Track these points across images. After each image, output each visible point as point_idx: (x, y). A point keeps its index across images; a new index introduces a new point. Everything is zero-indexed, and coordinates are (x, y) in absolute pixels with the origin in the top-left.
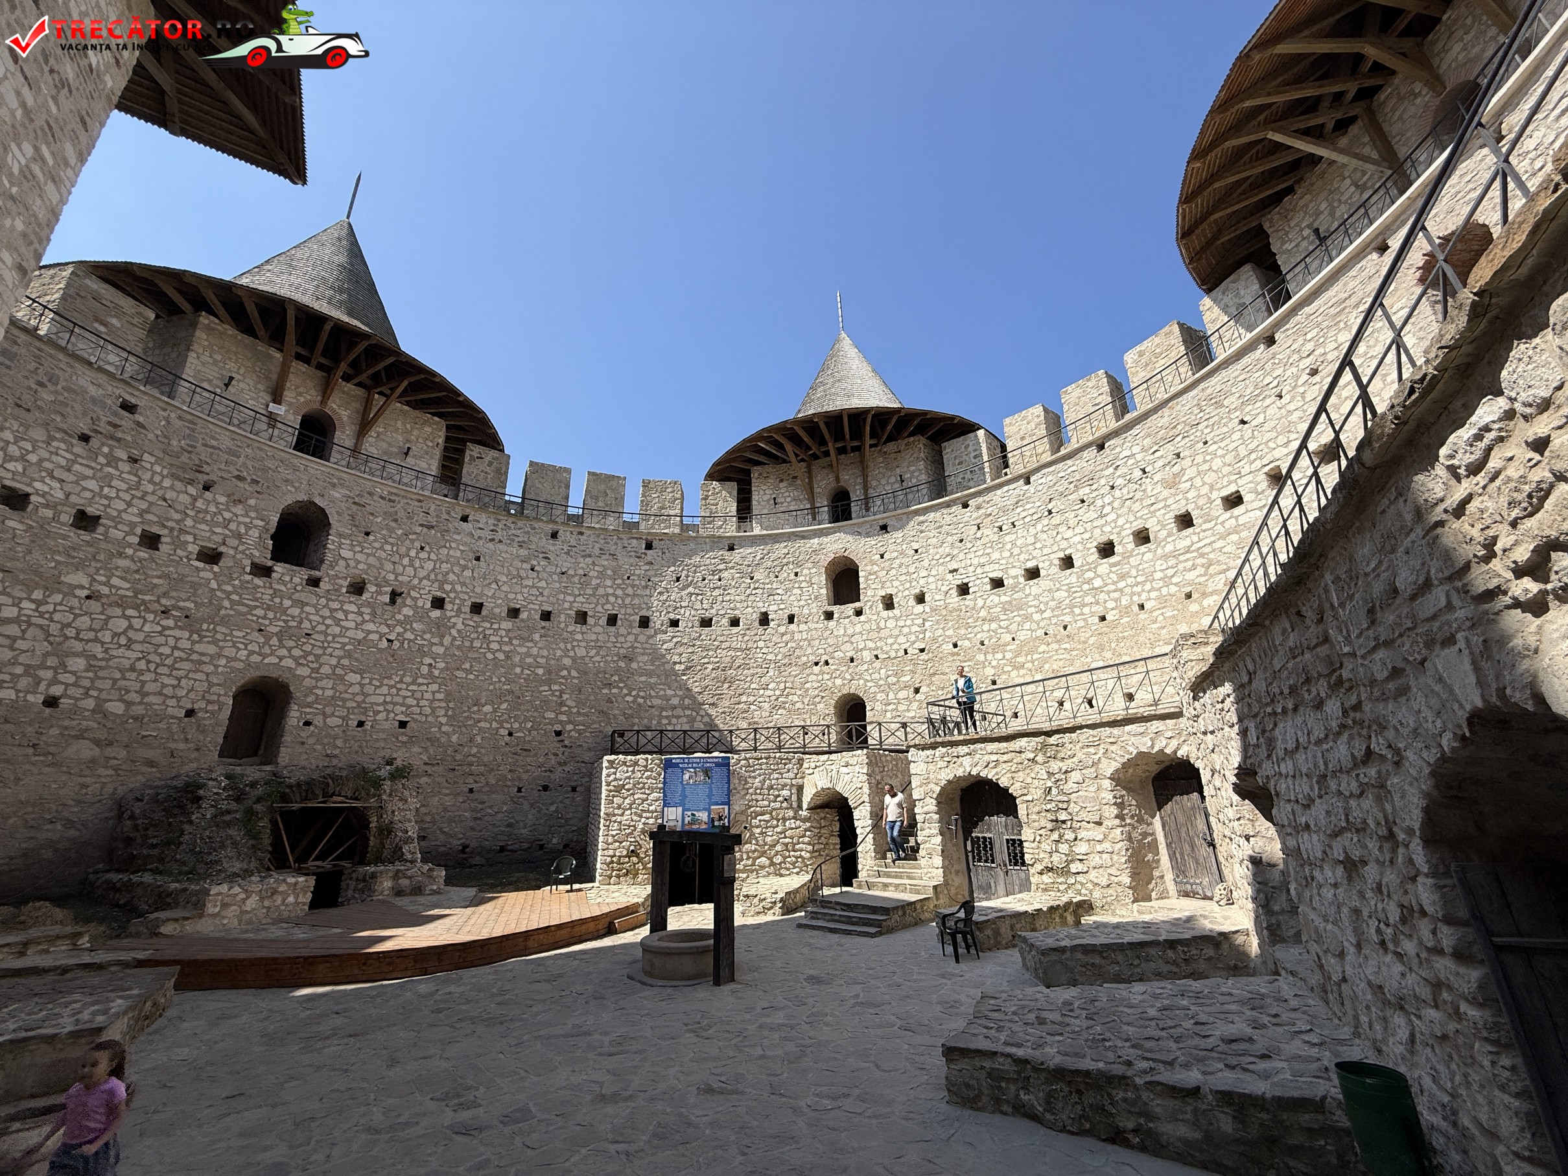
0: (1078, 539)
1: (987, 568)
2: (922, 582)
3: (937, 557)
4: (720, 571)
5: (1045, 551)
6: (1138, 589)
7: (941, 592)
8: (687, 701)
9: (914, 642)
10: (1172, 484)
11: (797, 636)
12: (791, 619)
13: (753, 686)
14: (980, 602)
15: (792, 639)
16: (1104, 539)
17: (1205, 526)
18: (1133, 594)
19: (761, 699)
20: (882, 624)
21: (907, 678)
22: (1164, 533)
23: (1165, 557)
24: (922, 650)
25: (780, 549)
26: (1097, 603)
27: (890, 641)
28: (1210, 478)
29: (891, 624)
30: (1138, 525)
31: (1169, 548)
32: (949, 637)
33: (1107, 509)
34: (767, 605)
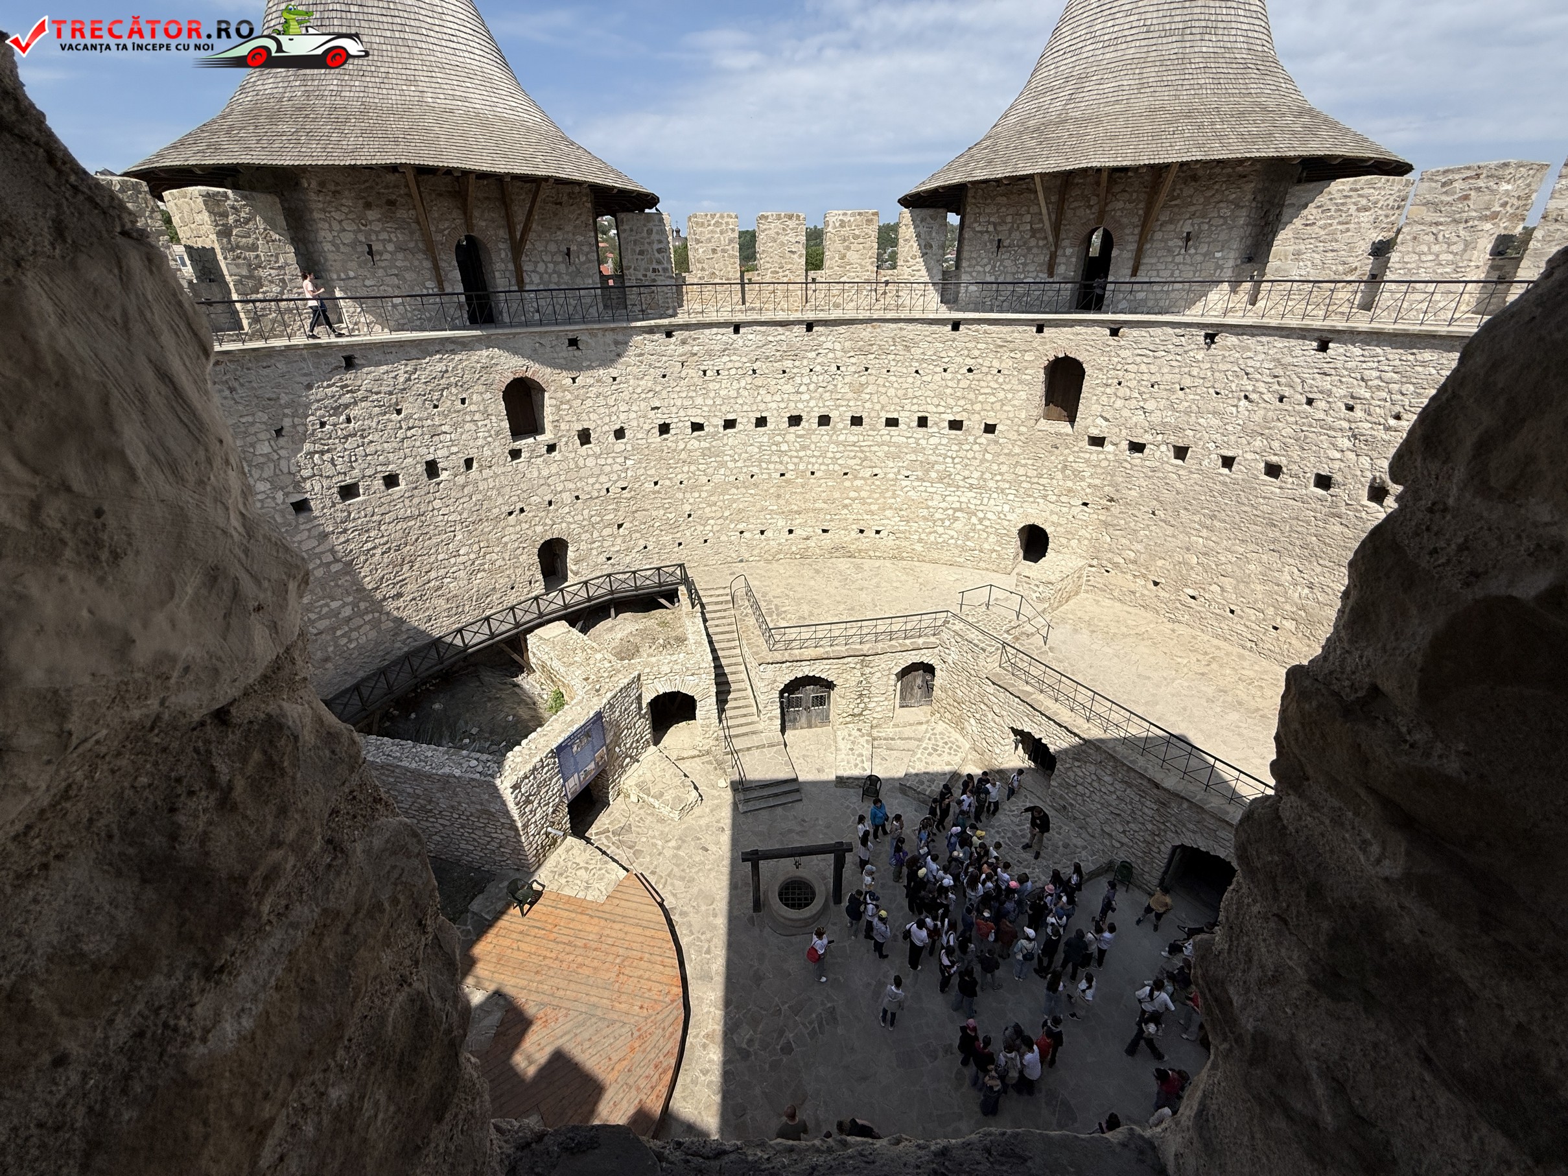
0: (774, 405)
1: (689, 412)
2: (623, 417)
3: (639, 390)
4: (347, 406)
5: (745, 408)
6: (813, 460)
7: (642, 431)
9: (616, 482)
10: (859, 390)
11: (481, 485)
12: (469, 463)
13: (440, 557)
14: (681, 445)
15: (477, 490)
16: (795, 413)
17: (870, 433)
18: (809, 463)
19: (455, 569)
20: (581, 463)
21: (611, 516)
22: (840, 426)
23: (838, 444)
24: (624, 489)
25: (435, 364)
26: (781, 463)
27: (591, 481)
28: (884, 400)
29: (591, 462)
30: (824, 411)
31: (842, 438)
32: (651, 476)
33: (803, 389)
34: (432, 449)
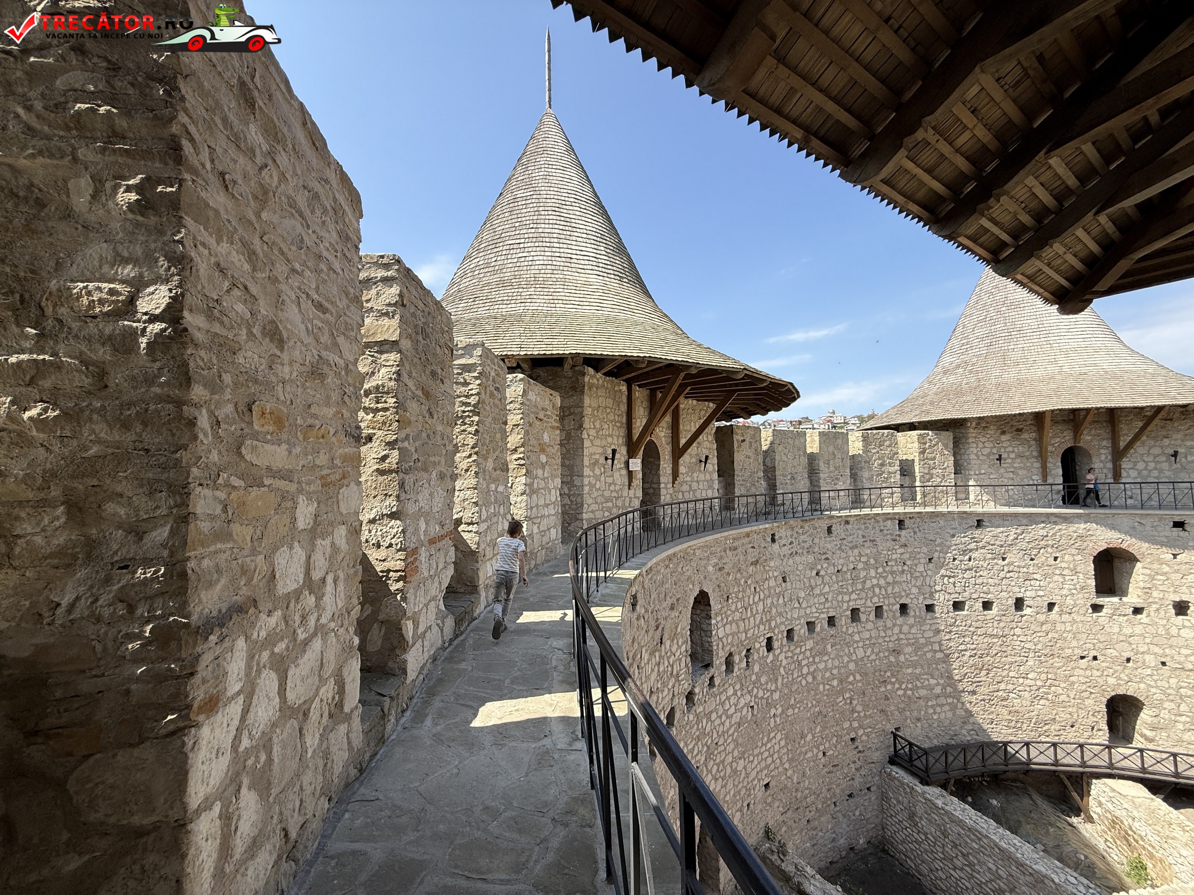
4: (971, 550)
8: (949, 689)
11: (1059, 627)
12: (1051, 606)
13: (1011, 674)
15: (1054, 629)
19: (1021, 688)
20: (1174, 631)
25: (1039, 530)
29: (1188, 633)
34: (1023, 590)
